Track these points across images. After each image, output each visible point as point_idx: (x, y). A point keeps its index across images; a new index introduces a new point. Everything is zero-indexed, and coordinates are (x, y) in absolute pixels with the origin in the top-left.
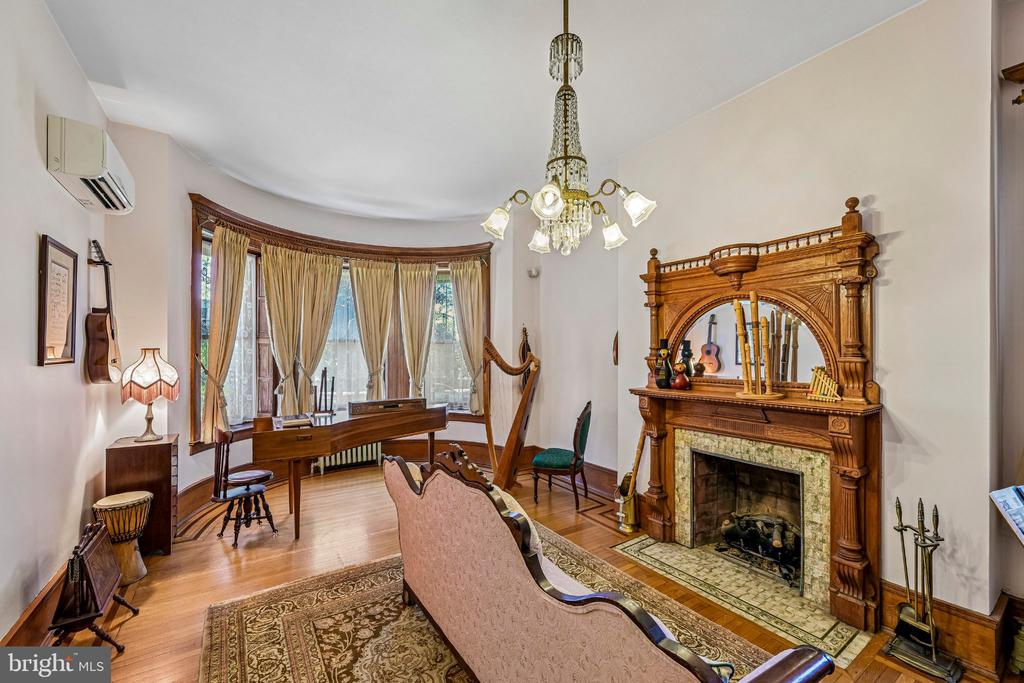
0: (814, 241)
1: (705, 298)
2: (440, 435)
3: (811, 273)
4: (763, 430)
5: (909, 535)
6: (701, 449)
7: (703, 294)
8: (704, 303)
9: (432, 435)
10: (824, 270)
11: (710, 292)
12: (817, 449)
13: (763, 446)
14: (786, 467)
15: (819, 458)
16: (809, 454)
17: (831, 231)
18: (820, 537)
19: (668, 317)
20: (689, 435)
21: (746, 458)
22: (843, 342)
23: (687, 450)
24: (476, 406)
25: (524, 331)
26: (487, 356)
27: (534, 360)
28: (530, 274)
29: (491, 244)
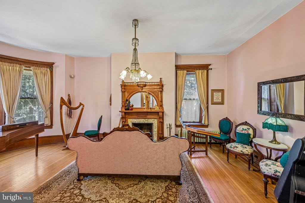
0: (155, 83)
1: (135, 91)
2: (41, 135)
3: (155, 89)
4: (147, 116)
5: (168, 129)
6: (134, 122)
7: (135, 90)
8: (135, 92)
9: (37, 135)
10: (157, 89)
11: (136, 90)
12: (155, 118)
13: (147, 119)
14: (150, 123)
15: (155, 120)
16: (154, 119)
17: (158, 82)
18: (156, 133)
19: (126, 94)
20: (131, 120)
21: (143, 122)
22: (159, 101)
23: (131, 123)
24: (47, 122)
25: (69, 95)
26: (62, 104)
27: (82, 104)
28: (71, 77)
29: (54, 63)
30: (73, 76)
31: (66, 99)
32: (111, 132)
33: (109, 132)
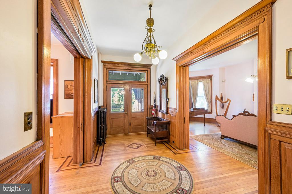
9: (204, 115)
24: (209, 110)
25: (222, 94)
26: (217, 99)
27: (229, 100)
28: (223, 81)
29: (212, 75)
30: (224, 81)
31: (219, 97)
32: (237, 115)
33: (236, 115)
